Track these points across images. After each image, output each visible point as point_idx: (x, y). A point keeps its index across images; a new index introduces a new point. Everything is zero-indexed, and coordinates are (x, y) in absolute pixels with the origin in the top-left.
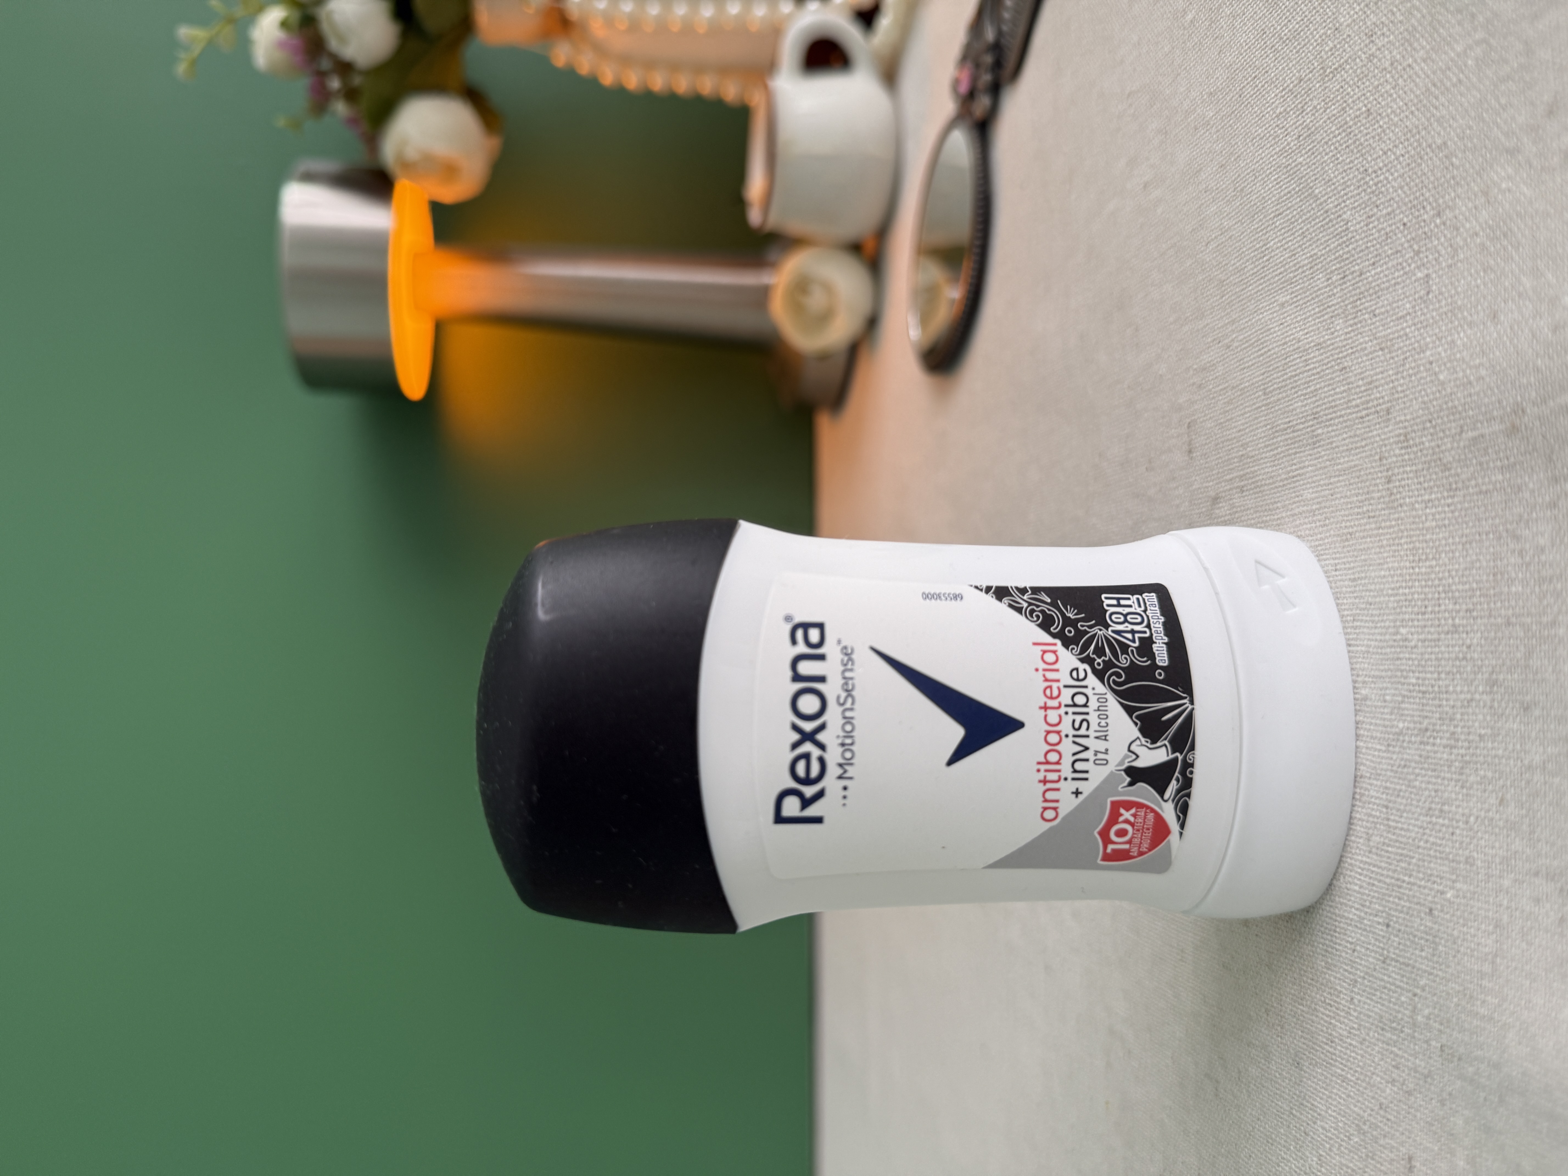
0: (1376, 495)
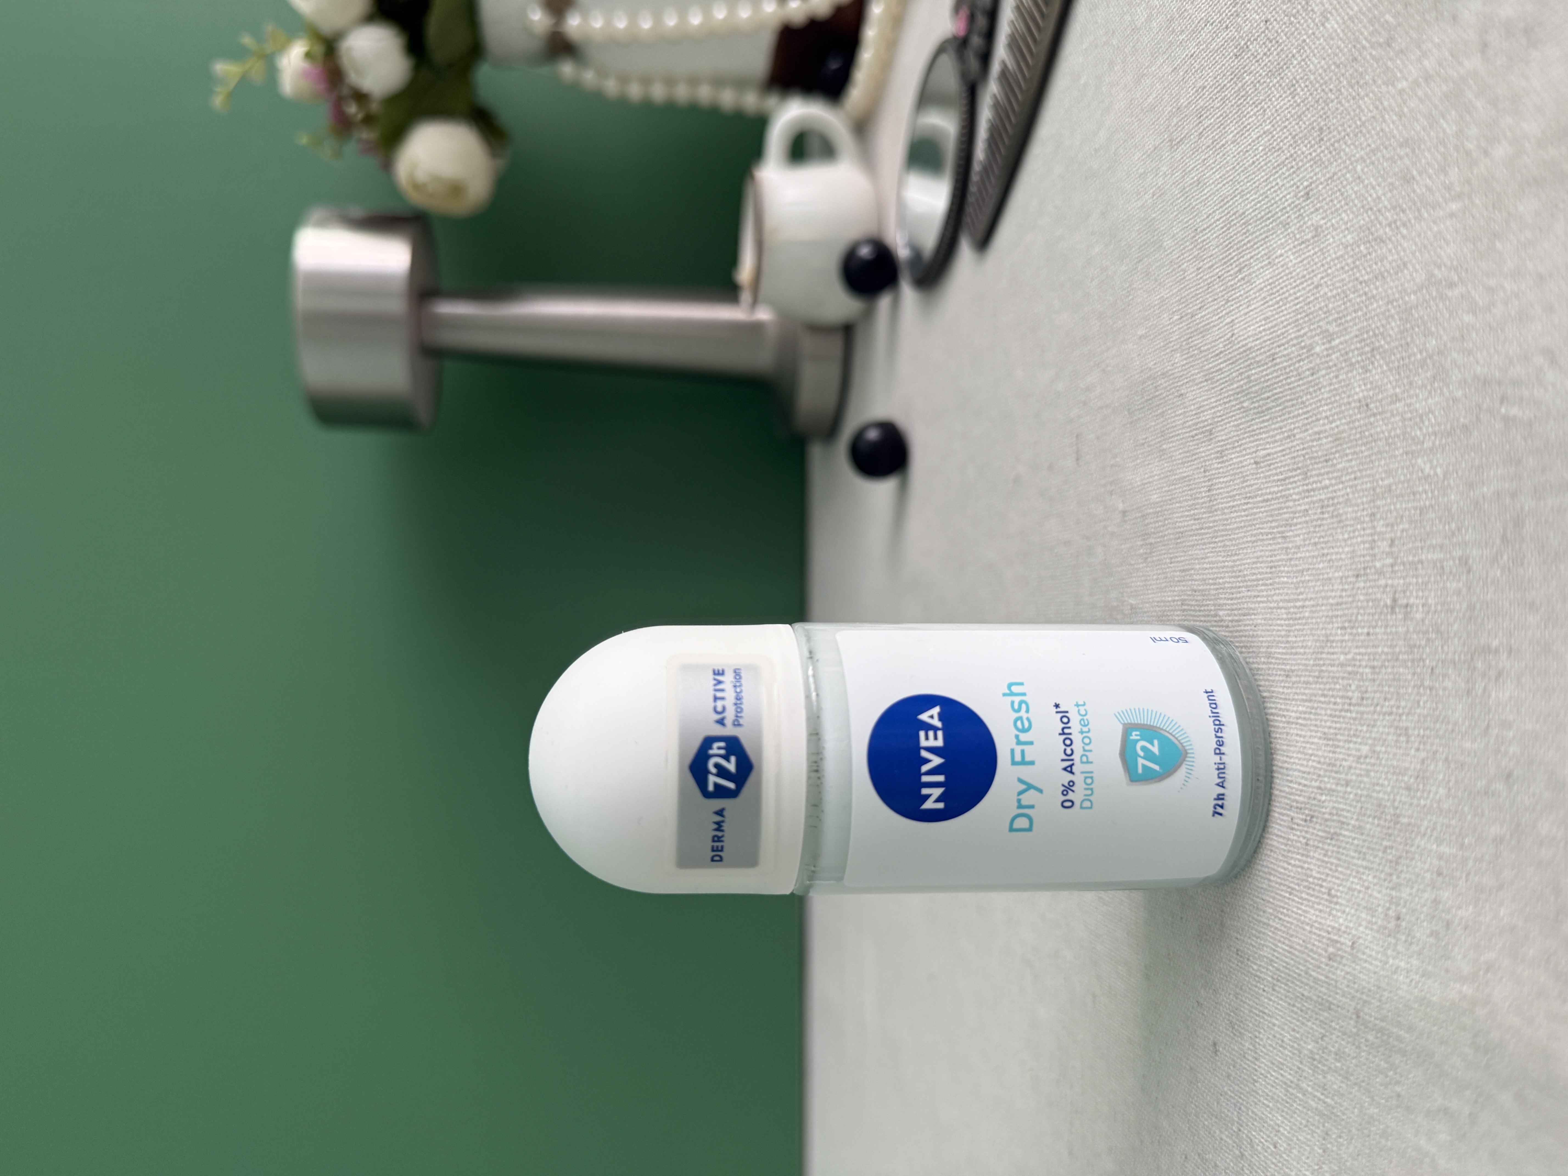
0: (1200, 501)
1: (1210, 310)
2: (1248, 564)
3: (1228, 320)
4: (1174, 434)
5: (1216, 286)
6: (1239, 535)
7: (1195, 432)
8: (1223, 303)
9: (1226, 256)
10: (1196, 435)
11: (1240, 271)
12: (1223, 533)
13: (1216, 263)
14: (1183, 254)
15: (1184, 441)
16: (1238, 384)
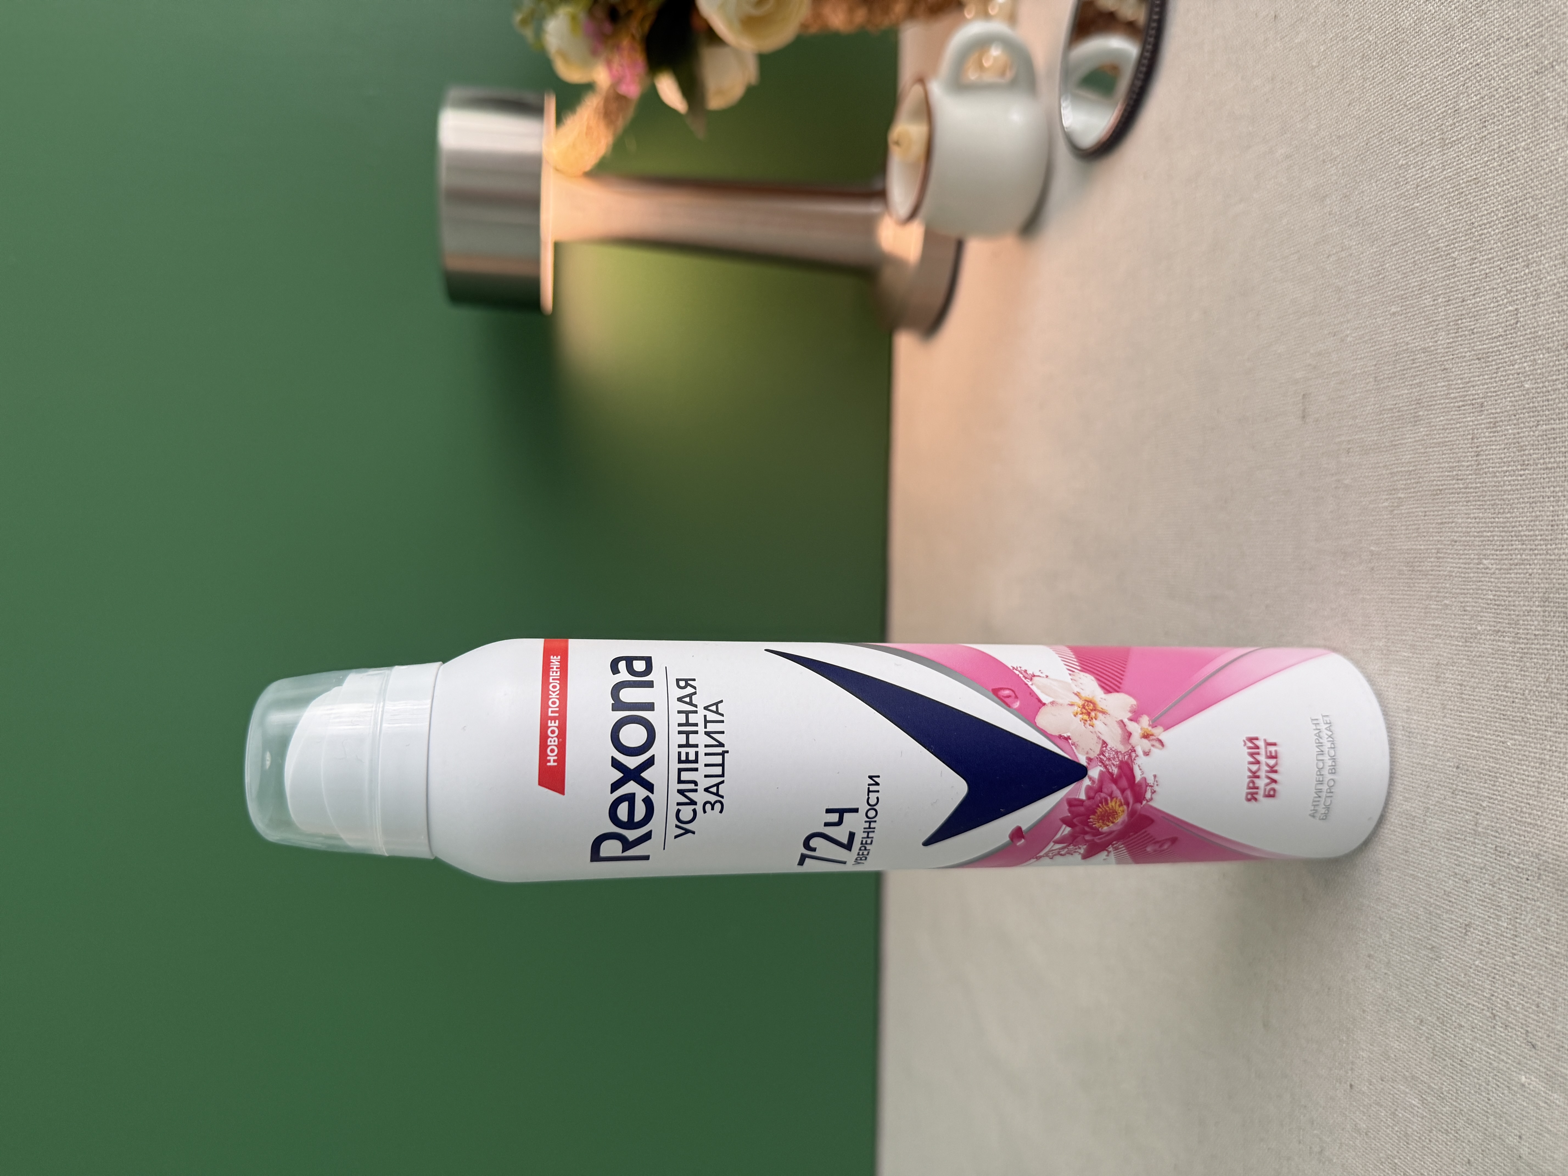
1: (1487, 297)
2: (1525, 521)
3: (1510, 308)
4: (1434, 403)
5: (1497, 277)
6: (1514, 496)
7: (1461, 404)
8: (1505, 292)
9: (1511, 251)
10: (1463, 406)
11: (1527, 266)
12: (1493, 493)
13: (1497, 256)
14: (1454, 244)
15: (1446, 410)
16: (1520, 365)
